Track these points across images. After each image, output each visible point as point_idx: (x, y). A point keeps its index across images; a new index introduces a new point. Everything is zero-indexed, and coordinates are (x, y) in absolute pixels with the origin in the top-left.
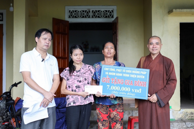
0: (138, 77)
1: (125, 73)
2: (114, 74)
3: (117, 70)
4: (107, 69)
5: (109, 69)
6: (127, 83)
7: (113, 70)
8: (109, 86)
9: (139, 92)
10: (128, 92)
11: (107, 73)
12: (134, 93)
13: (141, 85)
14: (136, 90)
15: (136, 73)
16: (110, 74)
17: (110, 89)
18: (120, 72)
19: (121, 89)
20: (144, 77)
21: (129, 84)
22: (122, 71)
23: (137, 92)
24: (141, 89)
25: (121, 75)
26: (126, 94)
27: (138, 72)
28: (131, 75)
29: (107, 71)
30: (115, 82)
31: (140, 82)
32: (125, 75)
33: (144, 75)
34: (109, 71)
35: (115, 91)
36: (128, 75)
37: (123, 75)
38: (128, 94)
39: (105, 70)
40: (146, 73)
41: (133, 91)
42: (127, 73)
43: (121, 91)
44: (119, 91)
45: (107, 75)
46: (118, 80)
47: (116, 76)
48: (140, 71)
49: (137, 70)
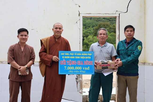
0: (86, 58)
1: (77, 56)
2: (69, 57)
3: (70, 54)
4: (63, 54)
5: (64, 54)
6: (79, 63)
7: (68, 54)
8: (66, 67)
9: (88, 69)
10: (80, 70)
11: (63, 57)
12: (84, 70)
13: (89, 64)
14: (85, 68)
15: (84, 55)
16: (66, 57)
17: (67, 69)
18: (73, 55)
19: (75, 68)
20: (90, 58)
21: (80, 64)
22: (74, 54)
23: (87, 69)
24: (89, 67)
25: (73, 57)
26: (79, 72)
27: (86, 54)
28: (81, 57)
29: (63, 56)
30: (70, 64)
31: (88, 62)
32: (77, 57)
33: (90, 56)
34: (65, 56)
35: (70, 70)
36: (79, 57)
37: (75, 57)
38: (80, 71)
39: (61, 55)
40: (91, 54)
41: (84, 69)
42: (78, 56)
43: (75, 70)
44: (74, 70)
45: (64, 58)
46: (72, 61)
47: (70, 59)
48: (87, 53)
49: (85, 53)
